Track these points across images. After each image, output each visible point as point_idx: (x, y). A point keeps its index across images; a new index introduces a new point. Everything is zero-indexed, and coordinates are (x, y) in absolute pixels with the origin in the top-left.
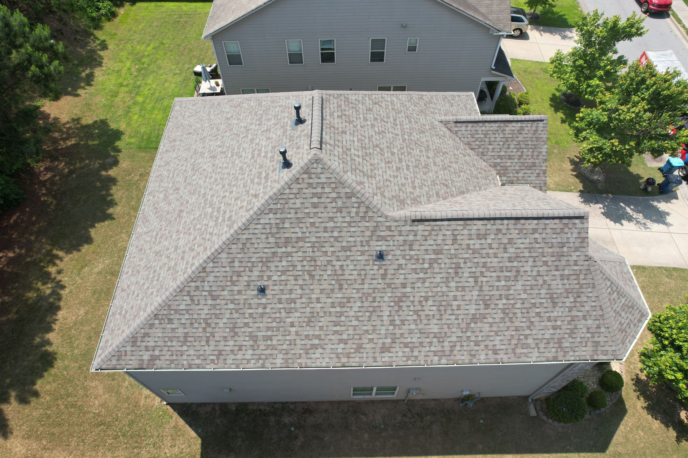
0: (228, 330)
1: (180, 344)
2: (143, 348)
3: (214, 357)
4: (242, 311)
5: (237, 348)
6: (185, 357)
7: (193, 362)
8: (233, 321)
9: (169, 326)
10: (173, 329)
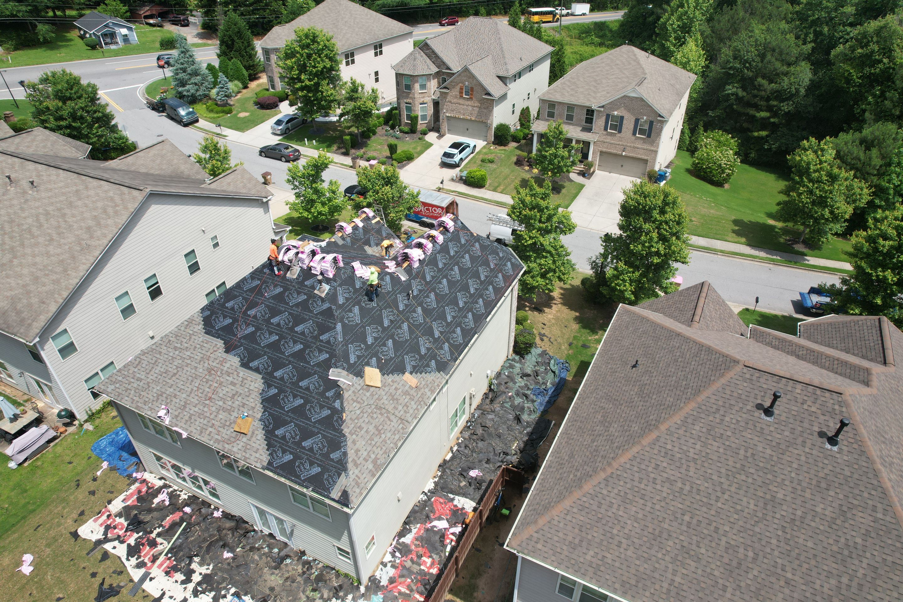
0: (391, 402)
1: (378, 437)
2: (363, 462)
3: (401, 426)
4: (387, 384)
5: (405, 408)
6: (388, 442)
7: (395, 440)
8: (389, 394)
9: (362, 432)
10: (367, 432)
